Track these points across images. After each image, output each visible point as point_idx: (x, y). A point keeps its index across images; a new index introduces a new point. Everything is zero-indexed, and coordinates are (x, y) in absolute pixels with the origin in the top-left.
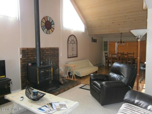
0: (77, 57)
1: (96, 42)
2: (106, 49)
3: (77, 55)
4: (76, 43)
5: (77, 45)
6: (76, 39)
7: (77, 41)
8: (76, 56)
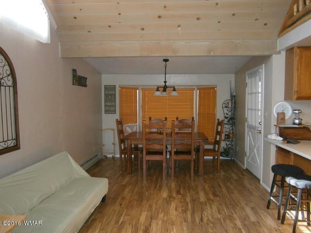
0: (16, 147)
1: (86, 86)
2: (112, 109)
3: (17, 138)
4: (10, 83)
5: (15, 93)
6: (7, 67)
7: (13, 74)
8: (11, 144)
